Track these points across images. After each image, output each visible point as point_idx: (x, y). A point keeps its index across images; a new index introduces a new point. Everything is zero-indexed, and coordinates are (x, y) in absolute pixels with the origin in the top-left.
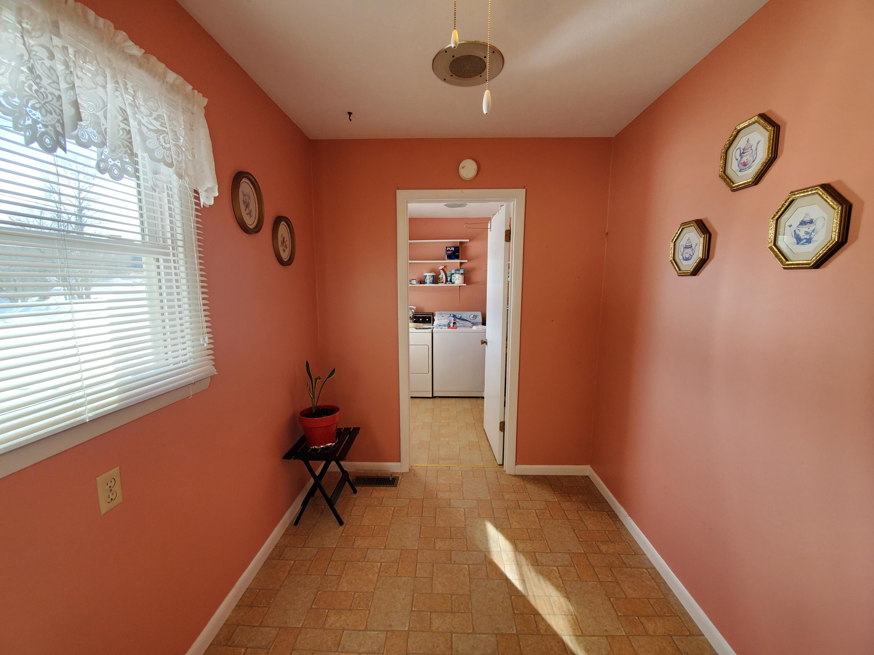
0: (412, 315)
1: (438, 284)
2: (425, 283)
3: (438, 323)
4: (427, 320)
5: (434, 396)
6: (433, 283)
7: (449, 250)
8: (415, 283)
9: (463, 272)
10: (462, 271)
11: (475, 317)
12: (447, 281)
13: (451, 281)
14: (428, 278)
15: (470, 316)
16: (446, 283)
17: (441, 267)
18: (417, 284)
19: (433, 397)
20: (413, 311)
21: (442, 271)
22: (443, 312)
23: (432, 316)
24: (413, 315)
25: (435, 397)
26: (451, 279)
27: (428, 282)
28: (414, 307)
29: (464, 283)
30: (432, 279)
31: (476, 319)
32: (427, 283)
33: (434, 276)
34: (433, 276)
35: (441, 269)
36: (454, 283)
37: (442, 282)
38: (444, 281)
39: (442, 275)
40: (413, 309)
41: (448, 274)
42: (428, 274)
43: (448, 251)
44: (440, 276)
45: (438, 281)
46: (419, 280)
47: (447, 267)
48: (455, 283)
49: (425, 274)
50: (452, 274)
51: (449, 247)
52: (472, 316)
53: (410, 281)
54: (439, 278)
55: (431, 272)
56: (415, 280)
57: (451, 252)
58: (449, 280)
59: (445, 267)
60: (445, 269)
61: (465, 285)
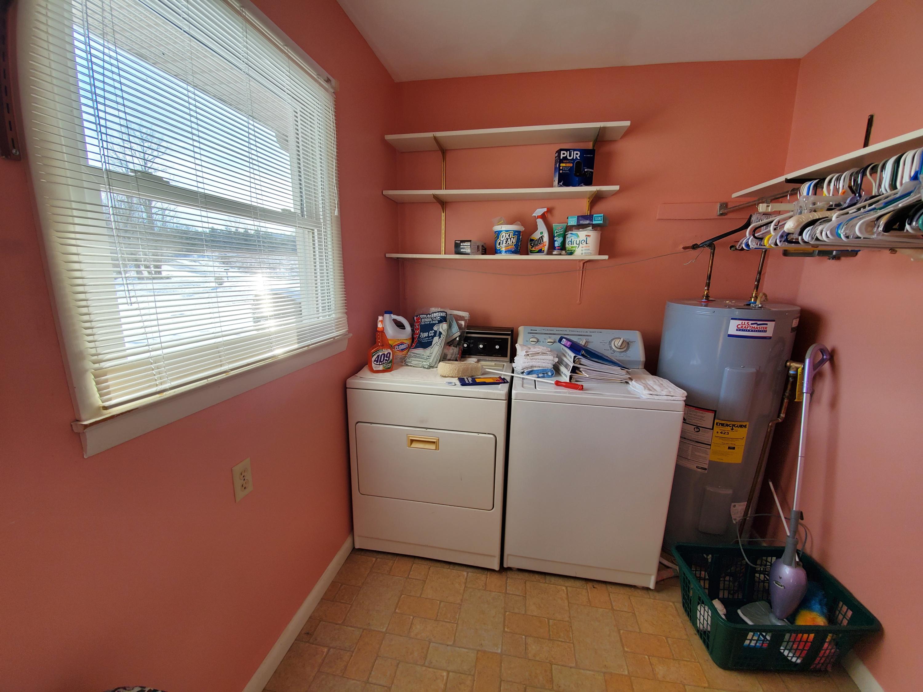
0: (459, 334)
1: (528, 254)
2: (495, 251)
3: (526, 365)
4: (497, 347)
5: (505, 566)
6: (515, 252)
7: (565, 158)
8: (468, 251)
9: (601, 222)
10: (598, 220)
11: (627, 345)
12: (552, 247)
13: (563, 247)
14: (503, 237)
15: (610, 343)
16: (550, 253)
17: (540, 211)
18: (473, 253)
19: (503, 569)
20: (463, 323)
21: (540, 222)
22: (539, 329)
23: (509, 337)
24: (462, 333)
25: (510, 569)
26: (564, 243)
27: (504, 249)
28: (465, 314)
29: (600, 254)
30: (514, 241)
31: (628, 352)
32: (500, 253)
33: (519, 232)
34: (517, 233)
35: (538, 217)
36: (571, 253)
37: (540, 251)
38: (546, 248)
39: (542, 232)
40: (462, 318)
41: (558, 228)
42: (504, 228)
43: (561, 161)
44: (536, 236)
45: (530, 247)
46: (480, 244)
47: (556, 212)
48: (576, 253)
49: (497, 228)
50: (569, 228)
51: (566, 150)
52: (618, 343)
53: (457, 246)
54: (532, 240)
55: (511, 223)
56: (469, 244)
57: (571, 165)
58: (557, 244)
59: (550, 210)
60: (549, 216)
61: (606, 257)
